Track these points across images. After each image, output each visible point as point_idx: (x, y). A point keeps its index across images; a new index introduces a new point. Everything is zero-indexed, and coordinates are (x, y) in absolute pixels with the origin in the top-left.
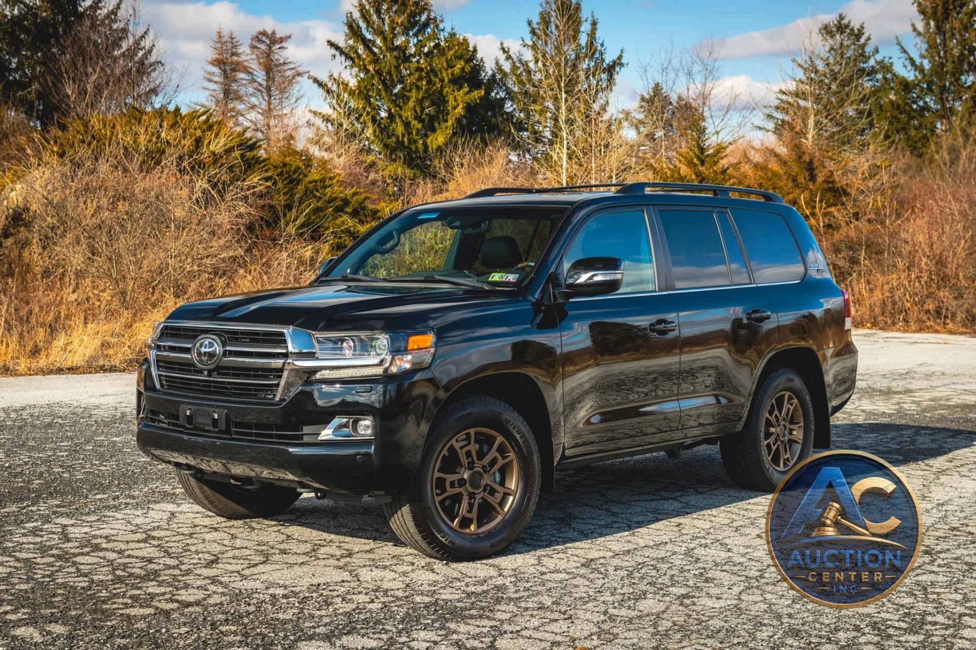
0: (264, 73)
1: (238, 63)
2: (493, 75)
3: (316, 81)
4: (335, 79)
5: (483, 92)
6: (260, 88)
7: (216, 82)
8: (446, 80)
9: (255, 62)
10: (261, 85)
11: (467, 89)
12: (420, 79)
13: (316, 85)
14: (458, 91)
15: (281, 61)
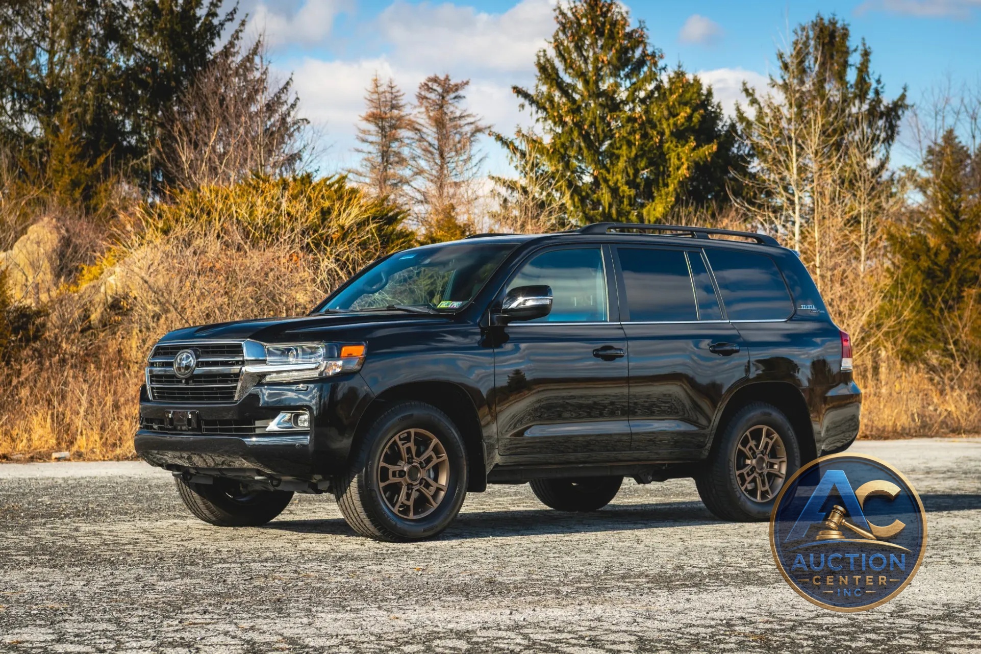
0: (435, 130)
1: (400, 118)
2: (733, 126)
3: (499, 138)
4: (523, 135)
5: (715, 147)
6: (431, 149)
7: (371, 143)
8: (667, 132)
9: (424, 116)
10: (430, 145)
11: (693, 144)
12: (633, 132)
13: (499, 143)
14: (683, 146)
15: (458, 114)
